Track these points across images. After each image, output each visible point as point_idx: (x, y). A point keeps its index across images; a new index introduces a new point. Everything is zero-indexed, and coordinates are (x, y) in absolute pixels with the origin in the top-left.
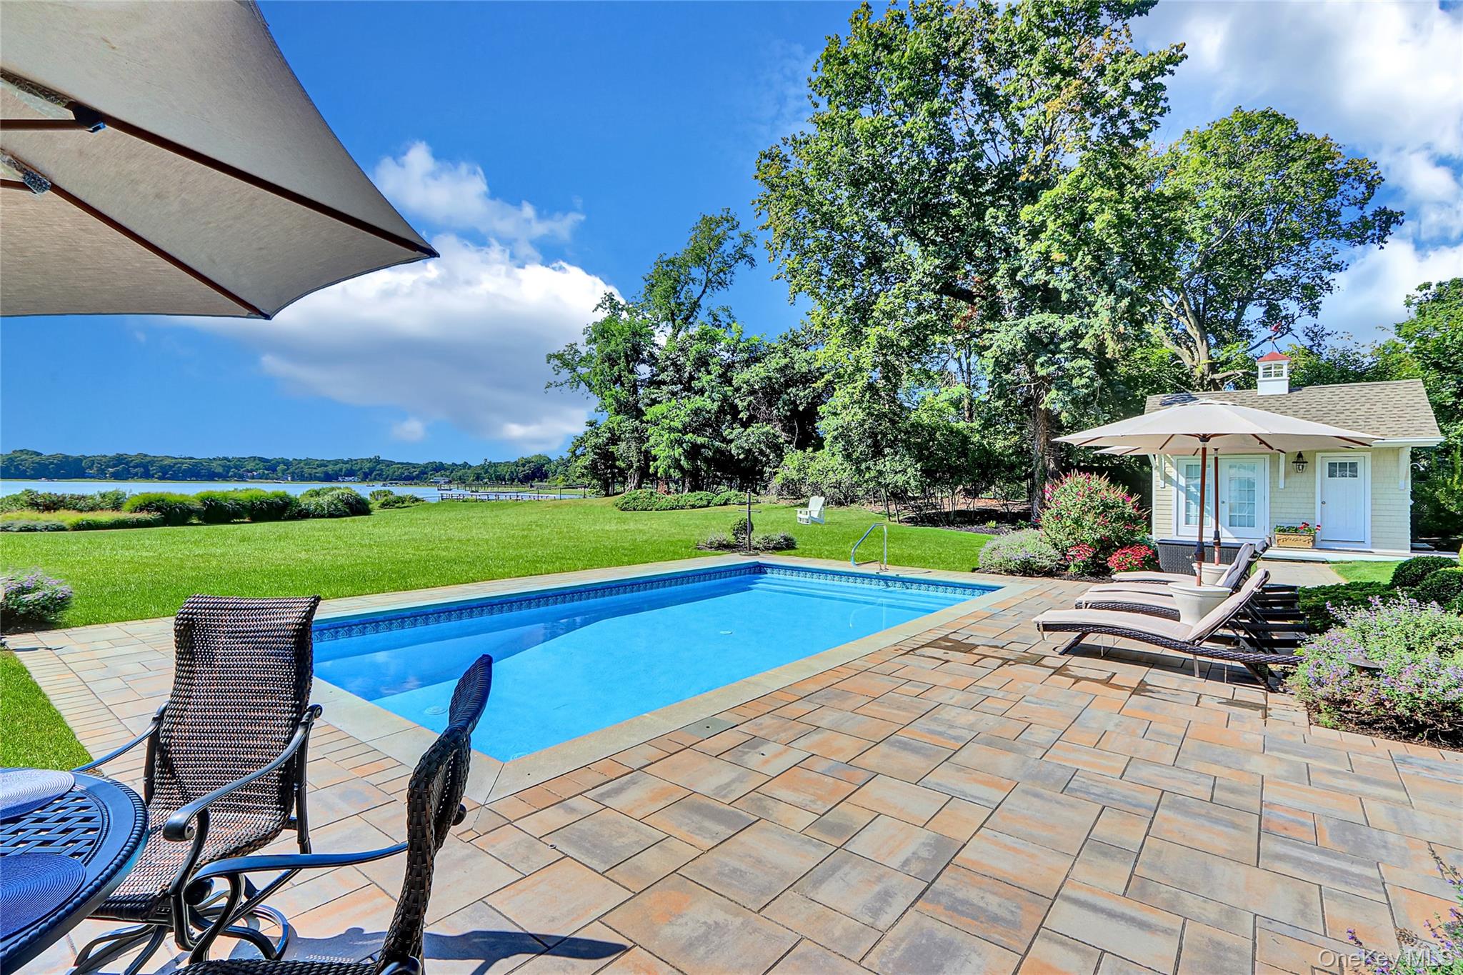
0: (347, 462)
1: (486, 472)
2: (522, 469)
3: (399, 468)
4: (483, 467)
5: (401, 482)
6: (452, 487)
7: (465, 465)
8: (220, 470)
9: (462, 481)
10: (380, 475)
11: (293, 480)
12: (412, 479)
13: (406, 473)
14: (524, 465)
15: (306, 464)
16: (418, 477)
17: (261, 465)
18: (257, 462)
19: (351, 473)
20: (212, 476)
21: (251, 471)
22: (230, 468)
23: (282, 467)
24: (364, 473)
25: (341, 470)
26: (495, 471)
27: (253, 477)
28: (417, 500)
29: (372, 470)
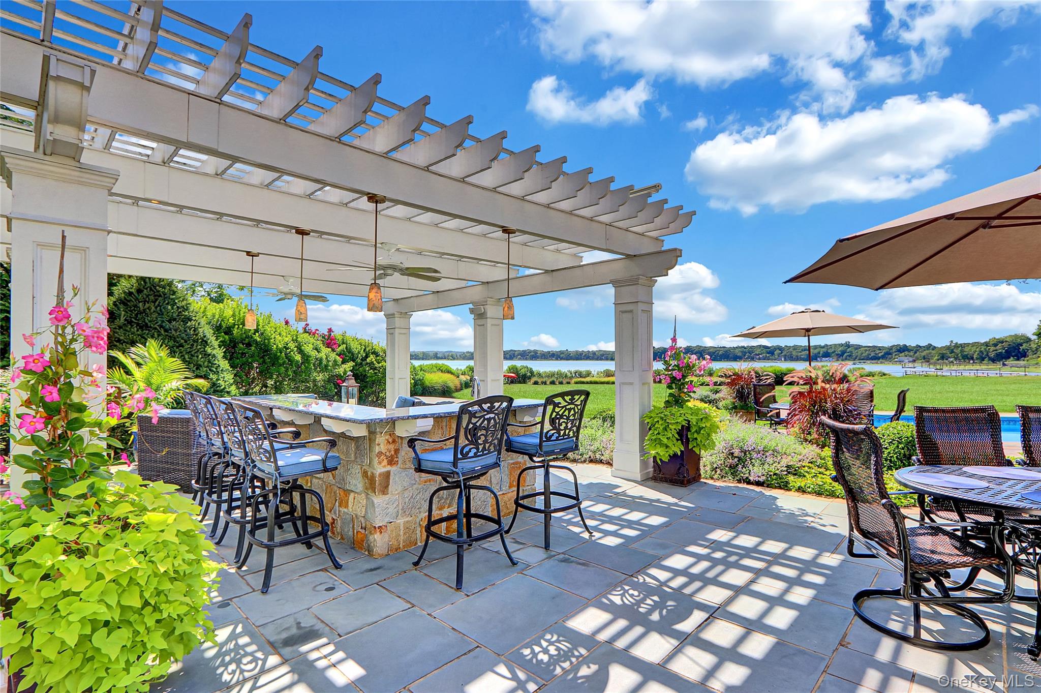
0: (823, 347)
1: (952, 352)
2: (992, 348)
3: (866, 350)
4: (948, 348)
5: (869, 362)
6: (916, 365)
7: (929, 346)
8: (740, 354)
9: (926, 360)
10: (850, 356)
11: (785, 360)
12: (878, 358)
13: (873, 354)
14: (995, 345)
15: (794, 349)
16: (883, 357)
17: (764, 351)
18: (762, 348)
19: (827, 355)
20: (736, 358)
21: (758, 355)
22: (745, 353)
23: (778, 352)
24: (837, 355)
25: (819, 353)
26: (962, 351)
27: (760, 359)
28: (884, 375)
29: (843, 353)
